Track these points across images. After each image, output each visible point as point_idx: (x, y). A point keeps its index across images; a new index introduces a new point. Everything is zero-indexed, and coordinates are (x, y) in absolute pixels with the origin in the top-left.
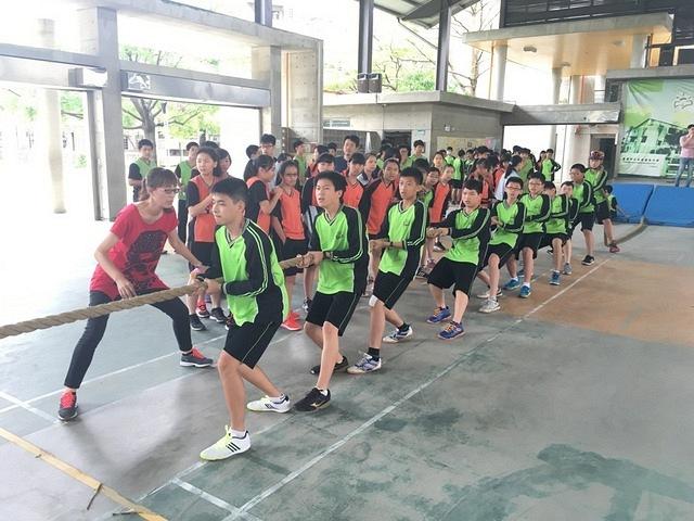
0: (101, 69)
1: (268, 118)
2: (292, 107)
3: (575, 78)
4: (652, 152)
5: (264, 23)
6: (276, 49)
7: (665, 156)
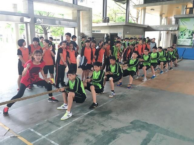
0: (29, 17)
1: (76, 30)
2: (84, 27)
3: (166, 17)
4: (187, 38)
5: (75, 4)
6: (79, 11)
7: (191, 39)
